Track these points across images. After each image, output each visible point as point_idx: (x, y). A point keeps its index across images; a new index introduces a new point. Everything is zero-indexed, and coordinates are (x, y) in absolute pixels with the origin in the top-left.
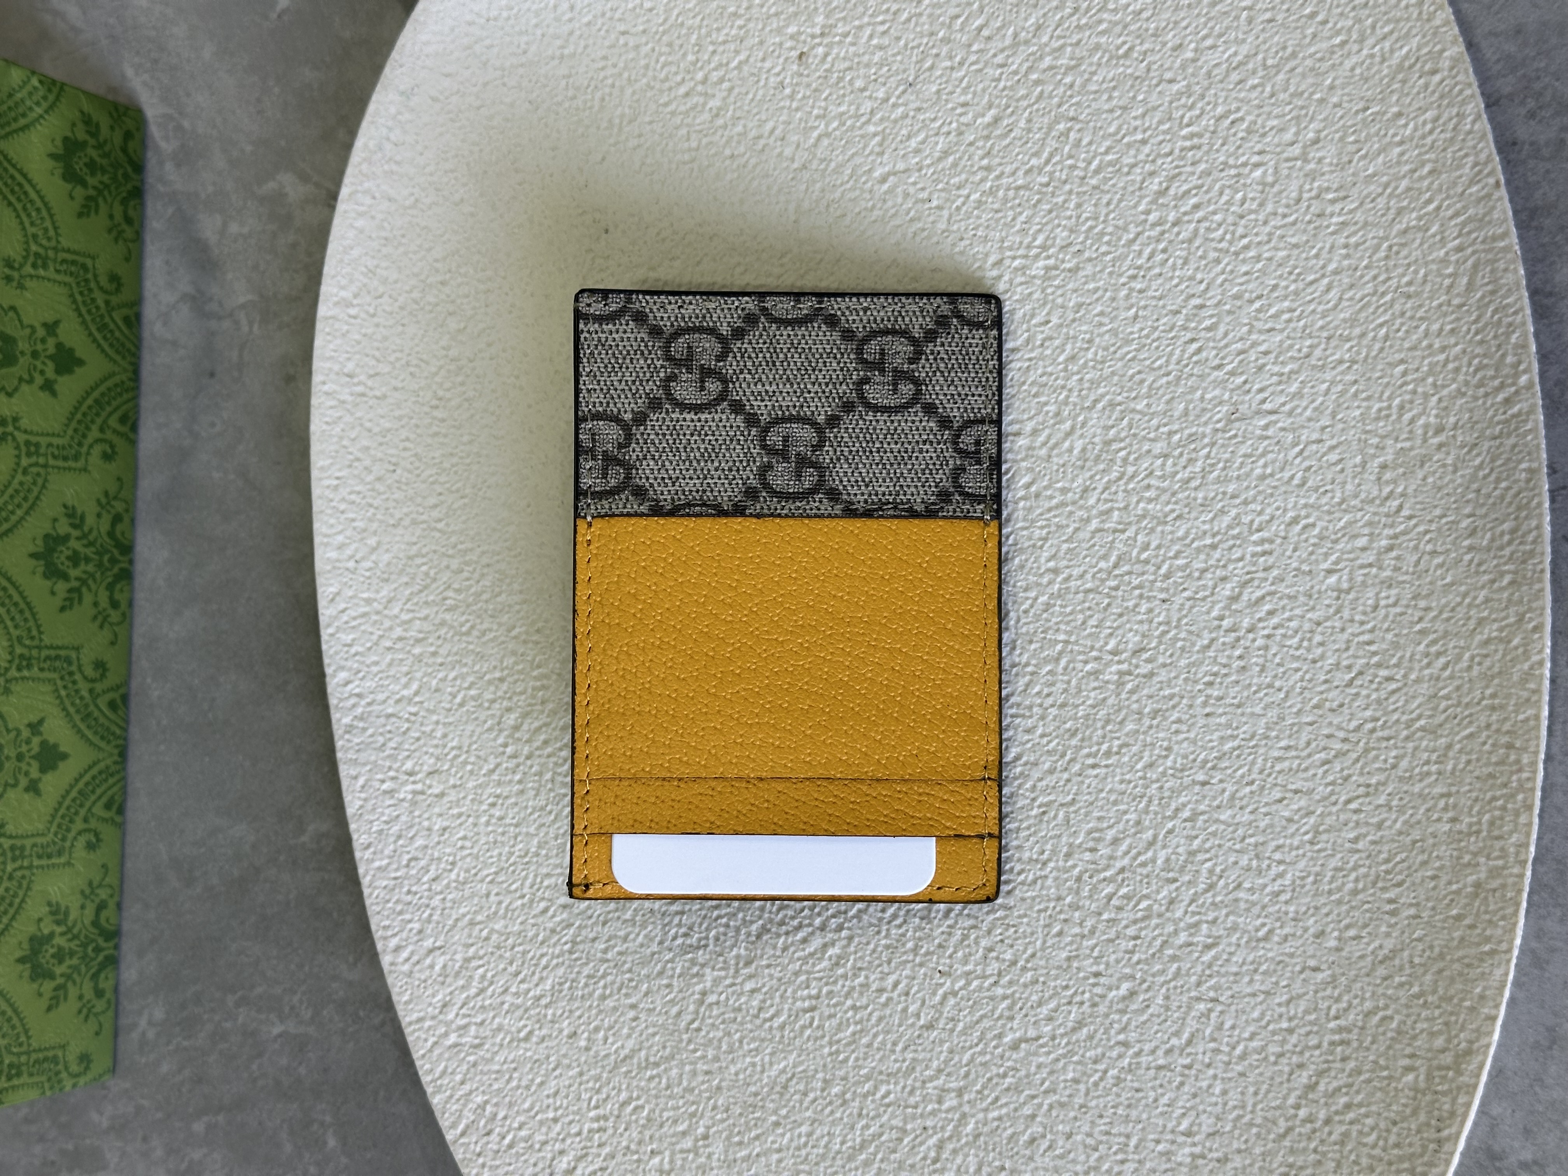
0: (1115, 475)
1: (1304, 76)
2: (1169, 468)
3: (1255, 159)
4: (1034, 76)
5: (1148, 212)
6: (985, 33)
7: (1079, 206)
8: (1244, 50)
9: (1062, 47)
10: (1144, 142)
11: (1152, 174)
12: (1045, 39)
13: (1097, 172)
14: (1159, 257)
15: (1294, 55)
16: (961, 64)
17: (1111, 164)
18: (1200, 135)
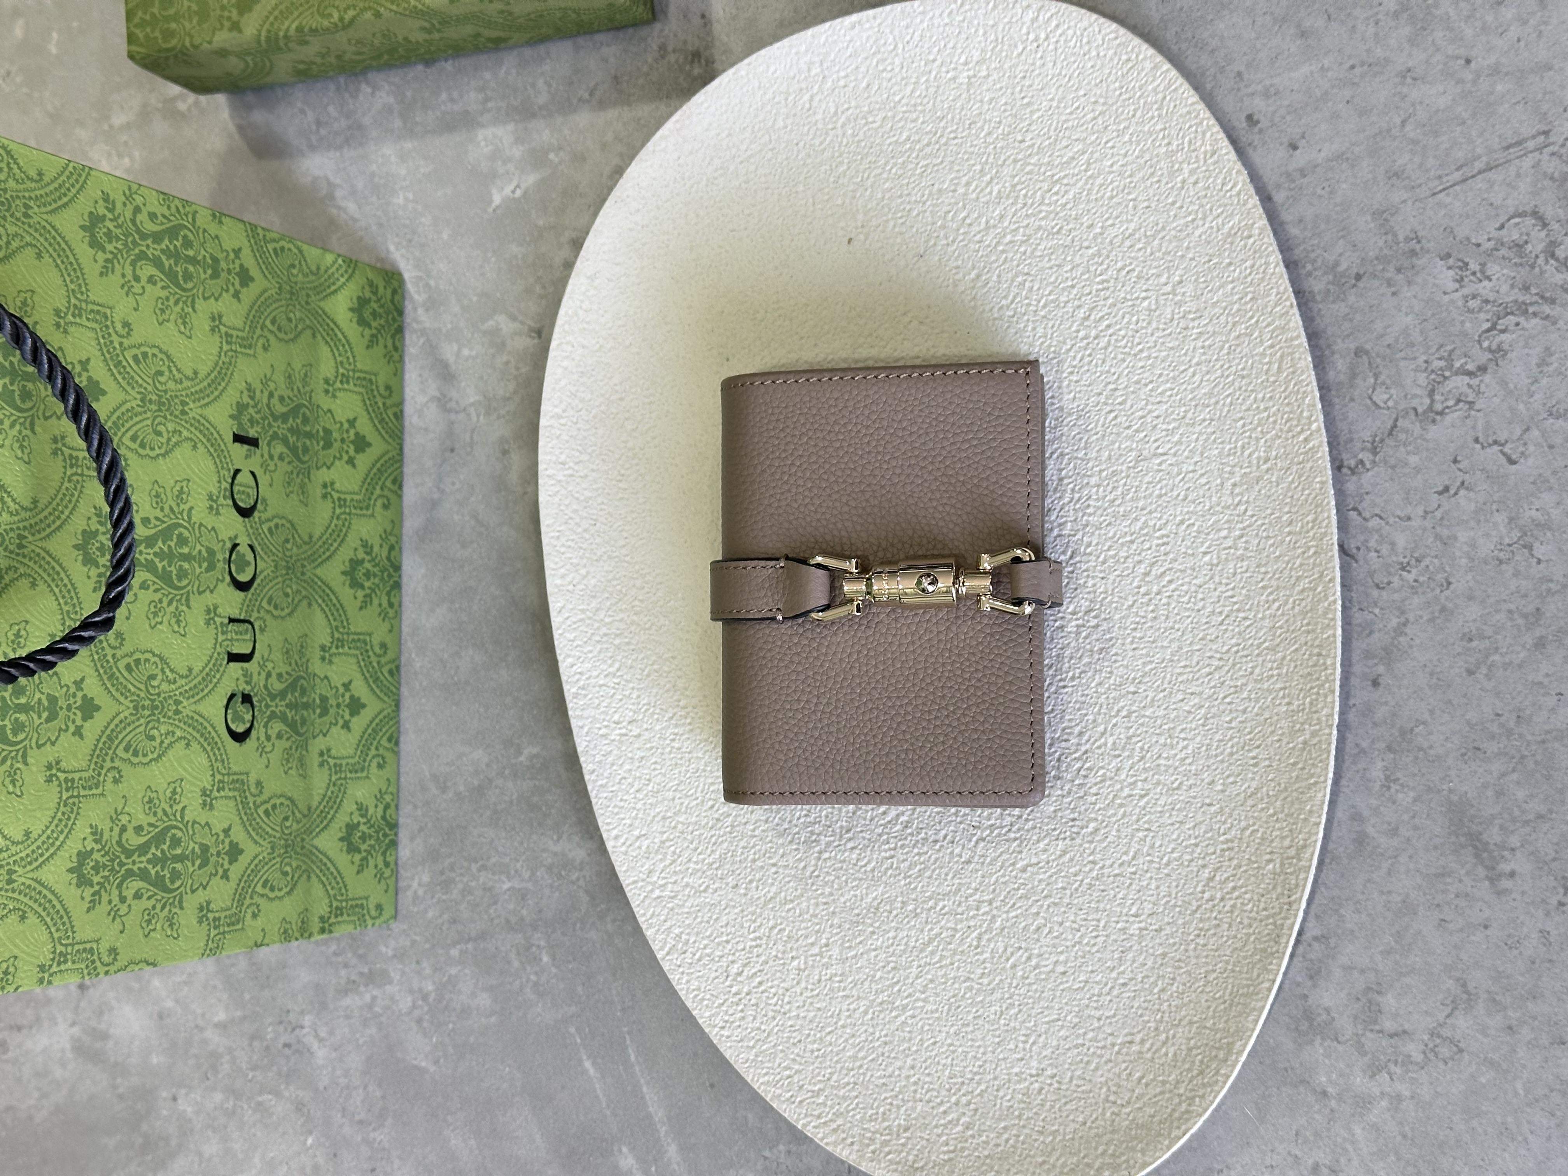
0: (1067, 500)
1: (1170, 241)
2: (1101, 493)
3: (1144, 294)
4: (1001, 248)
5: (1078, 331)
6: (968, 221)
7: (1034, 329)
8: (1132, 226)
9: (1017, 229)
10: (1073, 287)
11: (1079, 307)
12: (1006, 224)
13: (1044, 307)
14: (1087, 359)
15: (1163, 228)
16: (953, 241)
17: (1052, 301)
18: (1107, 281)
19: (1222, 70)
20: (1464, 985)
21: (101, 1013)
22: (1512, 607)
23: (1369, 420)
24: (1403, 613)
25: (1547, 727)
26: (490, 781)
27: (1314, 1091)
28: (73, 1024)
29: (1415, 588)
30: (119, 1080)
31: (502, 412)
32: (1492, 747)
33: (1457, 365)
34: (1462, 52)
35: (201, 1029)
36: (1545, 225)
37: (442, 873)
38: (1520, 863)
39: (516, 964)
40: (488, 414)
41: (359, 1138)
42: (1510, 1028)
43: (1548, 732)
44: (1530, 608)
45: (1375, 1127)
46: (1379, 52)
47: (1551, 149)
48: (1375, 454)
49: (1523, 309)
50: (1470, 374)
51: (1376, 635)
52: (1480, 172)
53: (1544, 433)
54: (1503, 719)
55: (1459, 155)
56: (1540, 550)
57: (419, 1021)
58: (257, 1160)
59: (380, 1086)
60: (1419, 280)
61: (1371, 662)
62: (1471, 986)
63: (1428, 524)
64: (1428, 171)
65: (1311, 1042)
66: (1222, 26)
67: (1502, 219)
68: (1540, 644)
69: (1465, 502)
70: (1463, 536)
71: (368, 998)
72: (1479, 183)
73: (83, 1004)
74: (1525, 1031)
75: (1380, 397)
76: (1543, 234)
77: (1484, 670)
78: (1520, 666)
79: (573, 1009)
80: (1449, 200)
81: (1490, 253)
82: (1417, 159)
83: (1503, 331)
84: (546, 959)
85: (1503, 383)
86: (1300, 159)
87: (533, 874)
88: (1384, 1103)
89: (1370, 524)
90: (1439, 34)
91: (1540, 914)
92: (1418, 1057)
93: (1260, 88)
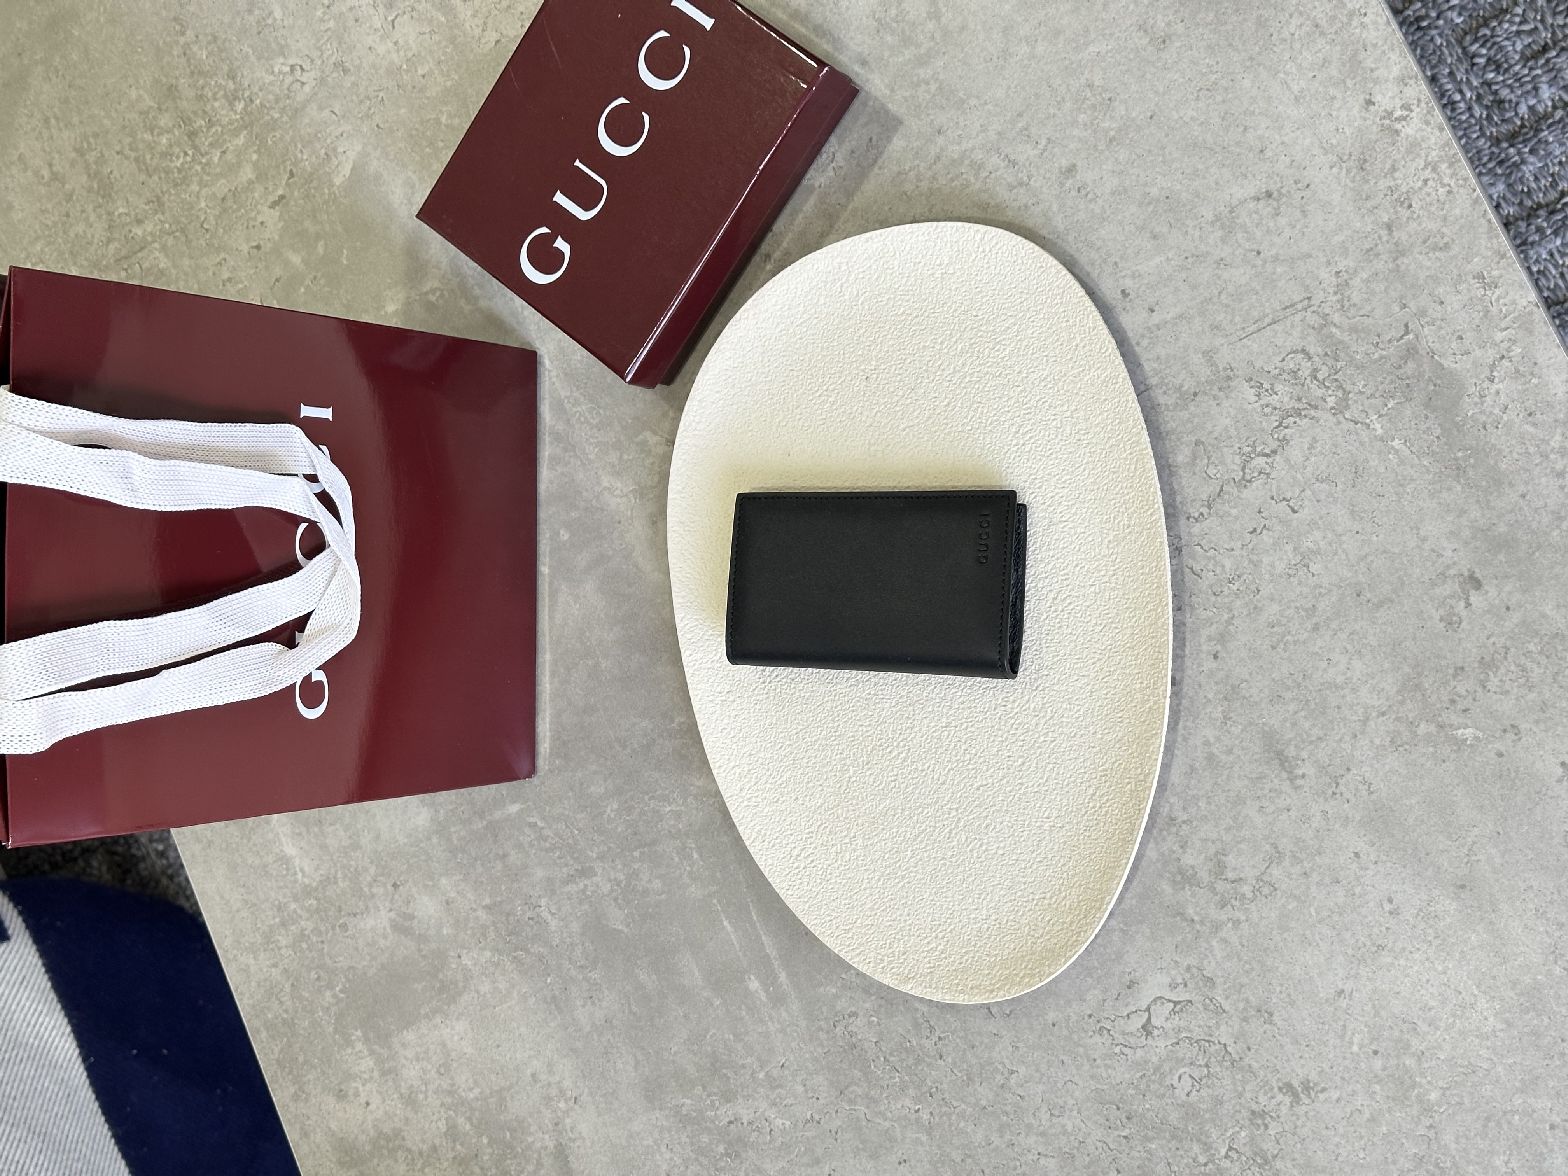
19: (1105, 261)
20: (1276, 847)
21: (409, 902)
22: (1298, 605)
23: (1206, 487)
24: (1231, 610)
25: (1322, 681)
26: (654, 740)
27: (1186, 919)
28: (391, 910)
29: (1237, 594)
30: (422, 946)
31: (651, 496)
32: (1288, 695)
33: (1259, 449)
34: (1255, 247)
35: (475, 910)
36: (1310, 358)
37: (626, 802)
38: (1308, 769)
39: (677, 859)
40: (641, 497)
41: (581, 977)
42: (1305, 874)
43: (1322, 684)
44: (1309, 605)
45: (1224, 941)
46: (1203, 248)
47: (1312, 309)
48: (1210, 508)
49: (1298, 413)
50: (1267, 455)
51: (1214, 626)
52: (1269, 325)
53: (1313, 492)
54: (1295, 677)
55: (1256, 313)
56: (1314, 568)
57: (616, 900)
58: (515, 994)
59: (592, 943)
60: (1233, 395)
61: (1212, 643)
62: (1280, 849)
63: (1245, 554)
64: (1236, 324)
65: (1183, 888)
66: (1103, 232)
67: (1283, 355)
68: (1316, 628)
69: (1267, 538)
70: (1266, 560)
71: (581, 886)
72: (1268, 332)
73: (396, 897)
74: (1315, 875)
75: (1212, 471)
76: (1309, 364)
77: (1282, 645)
78: (1304, 642)
79: (715, 888)
80: (1249, 343)
81: (1276, 377)
82: (1229, 317)
83: (1286, 427)
84: (695, 856)
85: (1288, 461)
86: (1156, 318)
87: (685, 801)
88: (1230, 925)
89: (1208, 554)
90: (1240, 235)
91: (1322, 800)
92: (1251, 895)
93: (1129, 272)
